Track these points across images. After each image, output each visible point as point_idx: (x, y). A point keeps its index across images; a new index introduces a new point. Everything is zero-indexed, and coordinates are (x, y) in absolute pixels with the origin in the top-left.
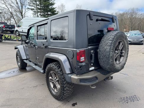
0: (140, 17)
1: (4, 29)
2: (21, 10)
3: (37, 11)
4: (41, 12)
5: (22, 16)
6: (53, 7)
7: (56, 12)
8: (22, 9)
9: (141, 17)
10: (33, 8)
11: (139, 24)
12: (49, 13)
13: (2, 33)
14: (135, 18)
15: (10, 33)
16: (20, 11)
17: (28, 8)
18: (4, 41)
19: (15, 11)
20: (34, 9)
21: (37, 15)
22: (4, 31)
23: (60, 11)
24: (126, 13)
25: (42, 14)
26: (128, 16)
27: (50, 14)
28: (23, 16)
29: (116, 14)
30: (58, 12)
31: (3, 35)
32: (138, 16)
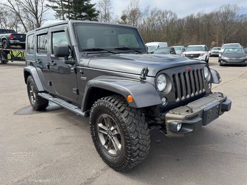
0: (239, 21)
1: (12, 41)
2: (35, 9)
3: (63, 10)
4: (69, 12)
5: (37, 18)
6: (89, 4)
7: (96, 12)
8: (36, 7)
9: (241, 20)
10: (55, 4)
11: (237, 33)
12: (84, 14)
13: (7, 48)
14: (232, 22)
15: (20, 48)
16: (33, 10)
17: (47, 5)
18: (10, 62)
19: (25, 10)
20: (57, 7)
21: (62, 17)
22: (12, 44)
23: (102, 10)
24: (215, 13)
25: (70, 16)
26: (220, 18)
27: (84, 16)
28: (39, 20)
29: (199, 14)
30: (98, 12)
31: (8, 52)
32: (236, 19)
